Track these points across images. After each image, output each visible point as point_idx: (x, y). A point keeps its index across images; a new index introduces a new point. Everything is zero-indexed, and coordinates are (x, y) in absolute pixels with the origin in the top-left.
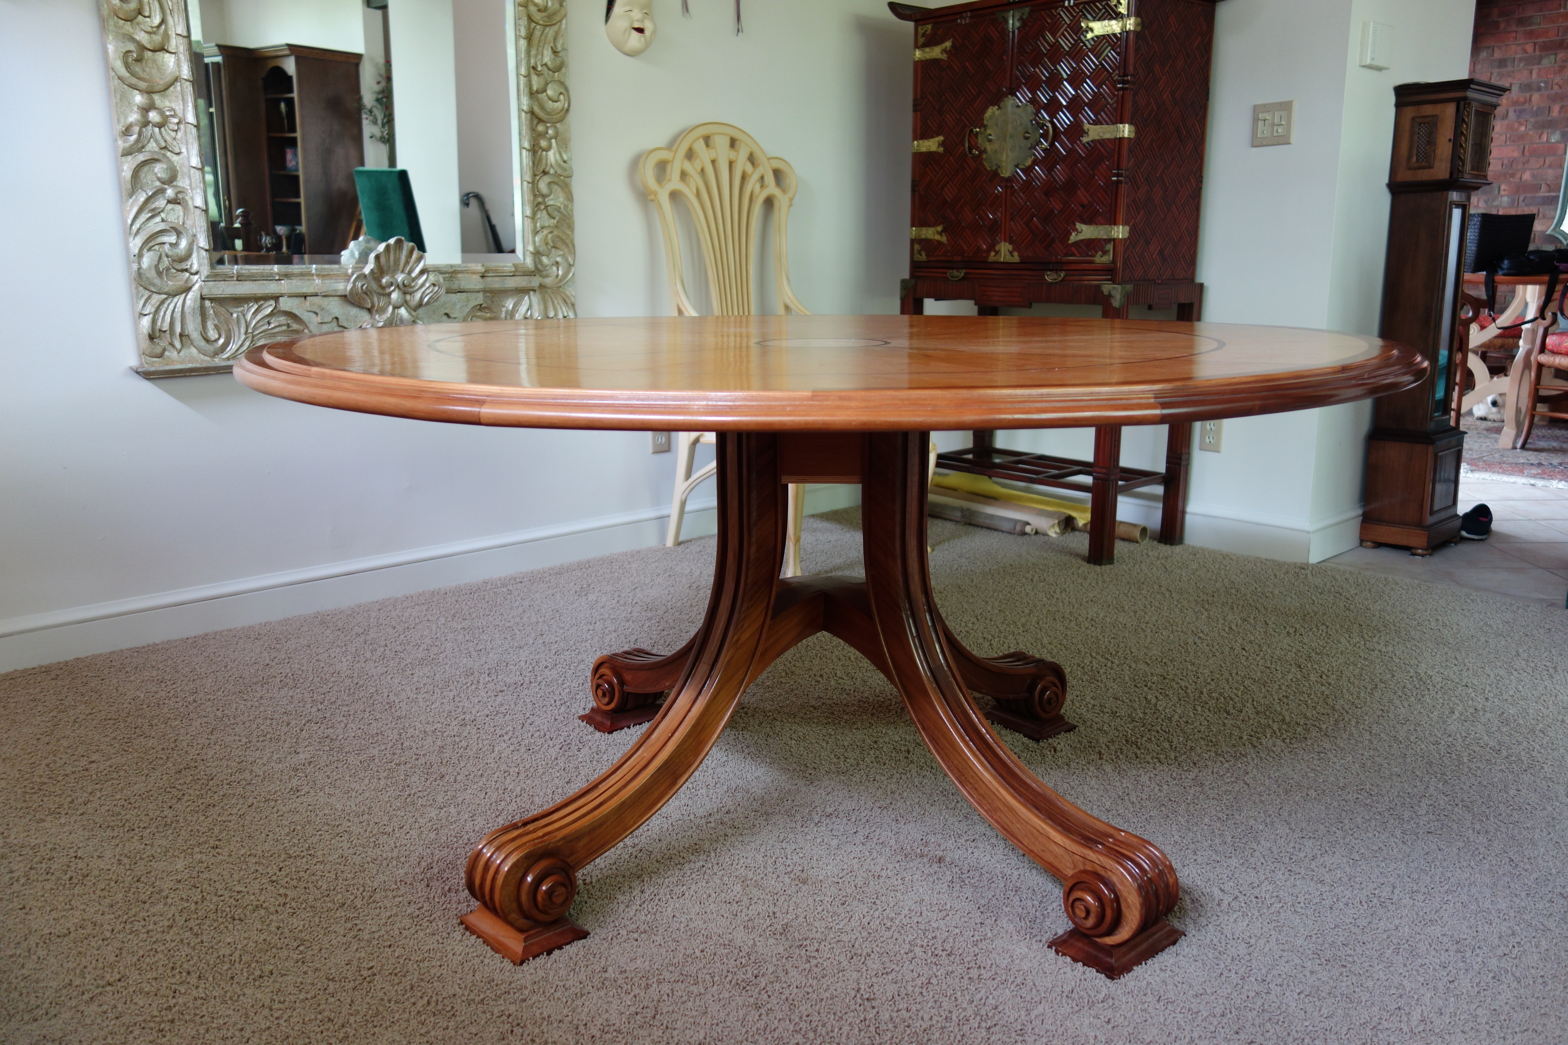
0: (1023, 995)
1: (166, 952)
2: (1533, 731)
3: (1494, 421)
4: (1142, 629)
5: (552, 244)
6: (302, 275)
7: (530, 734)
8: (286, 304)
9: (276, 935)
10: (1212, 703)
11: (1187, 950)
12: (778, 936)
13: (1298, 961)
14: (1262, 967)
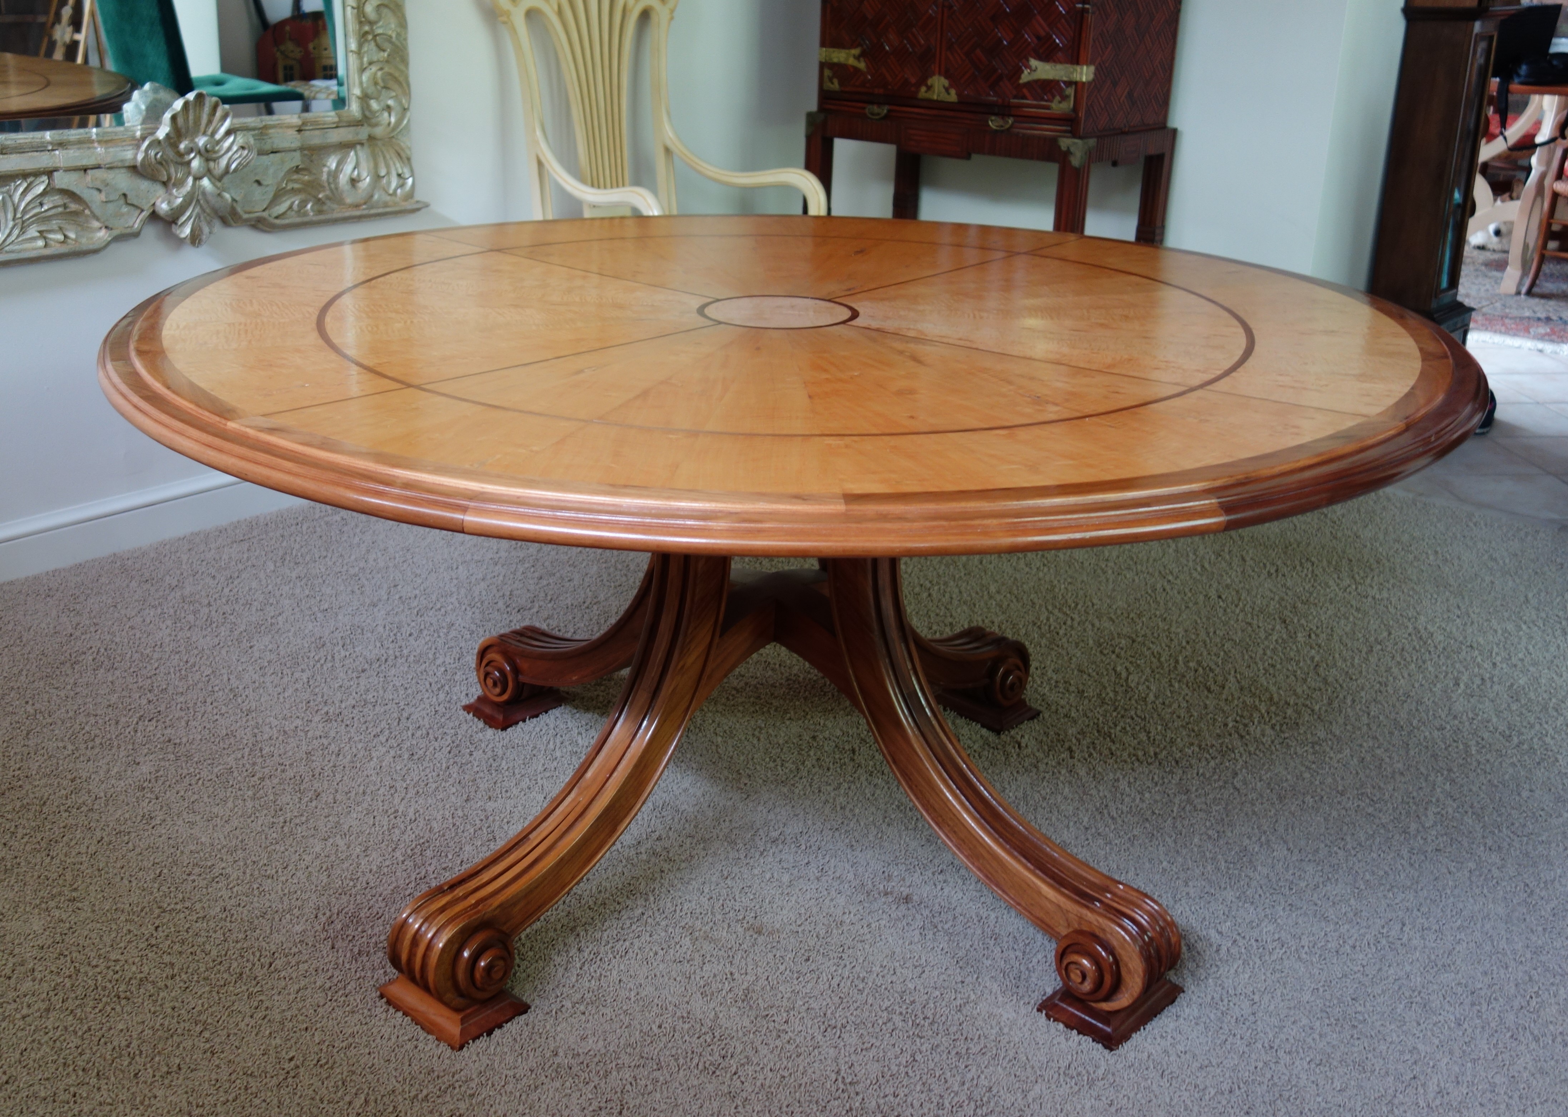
0: (1018, 1074)
1: (51, 1043)
2: (1545, 708)
3: (1494, 251)
4: (1102, 570)
5: (382, 84)
6: (80, 142)
7: (410, 734)
8: (61, 180)
9: (173, 1017)
10: (1190, 676)
11: (1187, 1011)
12: (740, 1004)
13: (1305, 1021)
14: (1268, 1030)
